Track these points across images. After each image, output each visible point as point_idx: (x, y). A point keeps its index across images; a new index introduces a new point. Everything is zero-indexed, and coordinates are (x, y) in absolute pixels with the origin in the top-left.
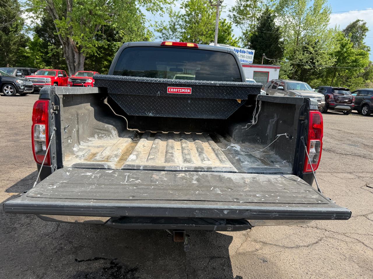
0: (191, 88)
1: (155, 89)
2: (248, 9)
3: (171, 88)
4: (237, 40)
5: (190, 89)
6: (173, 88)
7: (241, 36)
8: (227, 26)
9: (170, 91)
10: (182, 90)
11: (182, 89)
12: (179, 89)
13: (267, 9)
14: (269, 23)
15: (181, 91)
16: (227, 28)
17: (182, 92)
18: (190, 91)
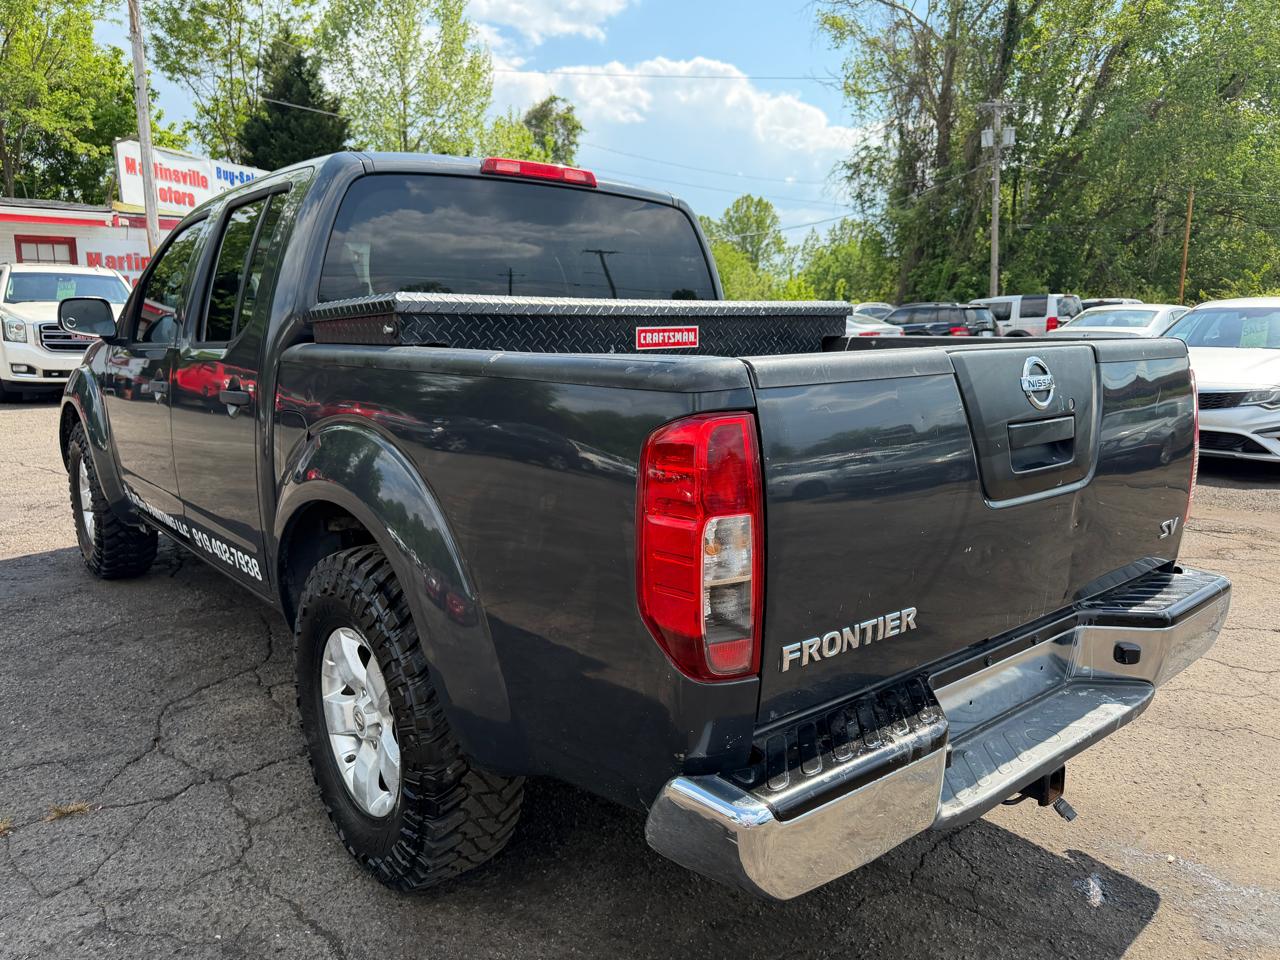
0: (697, 327)
1: (601, 340)
2: (210, 21)
3: (646, 331)
4: (177, 131)
5: (695, 330)
6: (652, 332)
7: (193, 120)
8: (127, 77)
9: (643, 342)
10: (674, 336)
11: (674, 331)
12: (666, 334)
13: (287, 33)
14: (306, 83)
15: (672, 341)
16: (130, 82)
17: (674, 344)
18: (695, 338)
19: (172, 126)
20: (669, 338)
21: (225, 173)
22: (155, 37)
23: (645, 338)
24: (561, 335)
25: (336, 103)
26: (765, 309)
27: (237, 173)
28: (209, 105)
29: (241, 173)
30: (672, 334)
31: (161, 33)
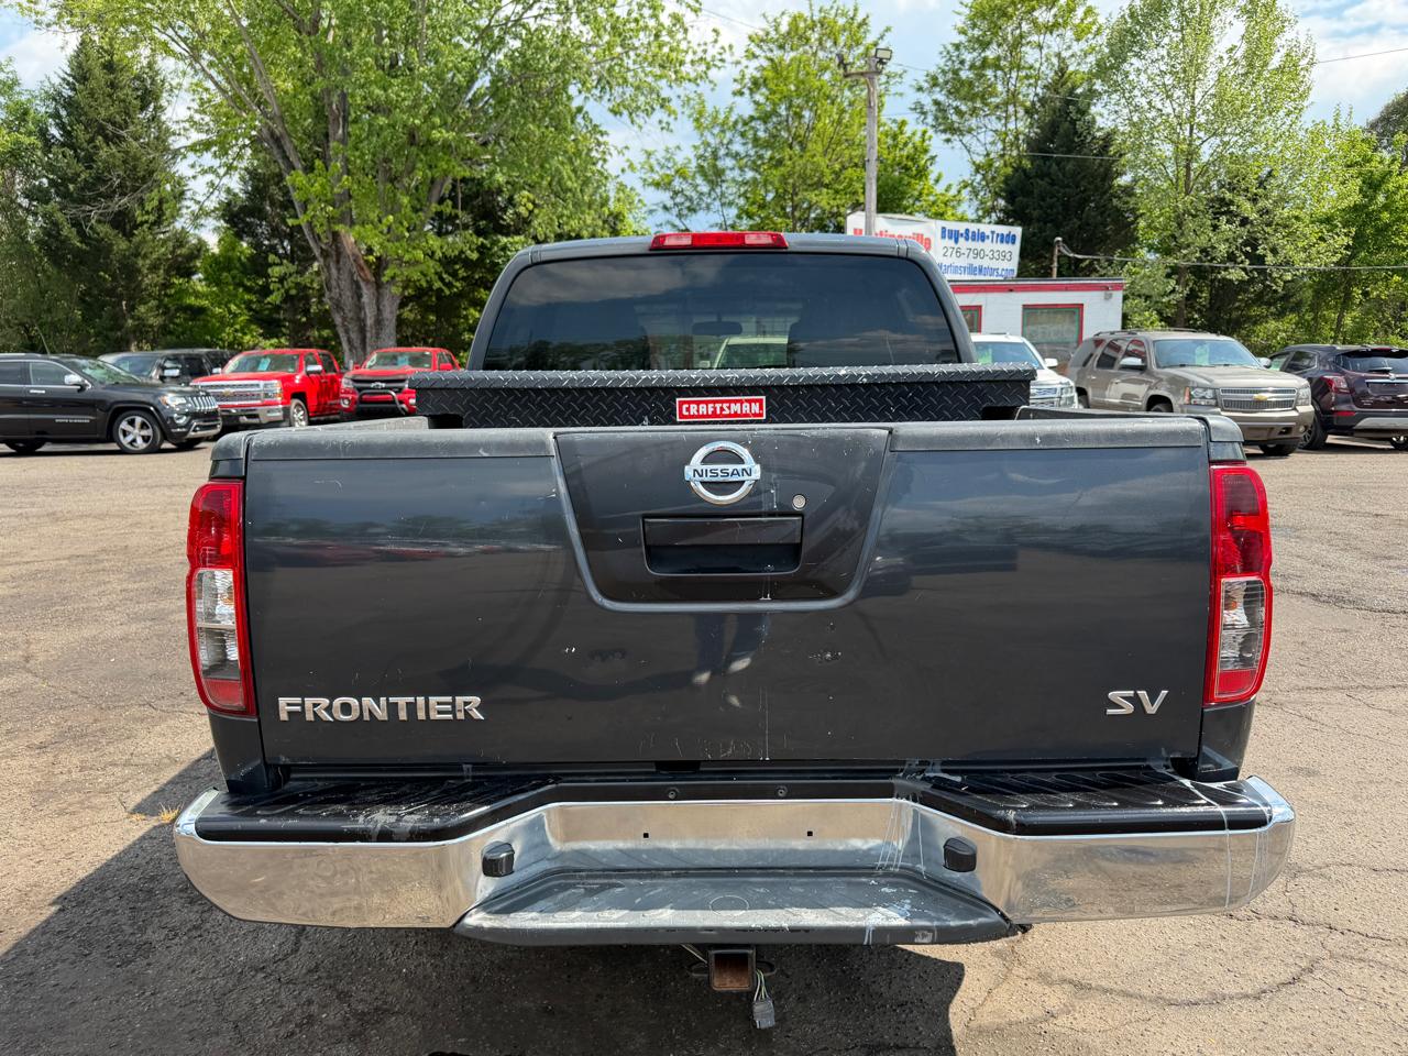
0: (764, 398)
1: (631, 410)
2: (989, 73)
3: (689, 403)
4: (953, 191)
5: (760, 401)
6: (698, 403)
7: (967, 177)
8: (910, 145)
9: (685, 413)
10: (729, 407)
11: (730, 402)
12: (718, 406)
13: (1062, 71)
14: (1073, 122)
15: (727, 412)
16: (912, 151)
17: (730, 415)
18: (761, 408)
19: (949, 188)
20: (722, 409)
21: (951, 231)
22: (936, 103)
23: (688, 410)
24: (582, 407)
25: (1108, 139)
26: (867, 376)
27: (962, 231)
28: (980, 159)
29: (967, 230)
30: (725, 406)
31: (941, 97)
